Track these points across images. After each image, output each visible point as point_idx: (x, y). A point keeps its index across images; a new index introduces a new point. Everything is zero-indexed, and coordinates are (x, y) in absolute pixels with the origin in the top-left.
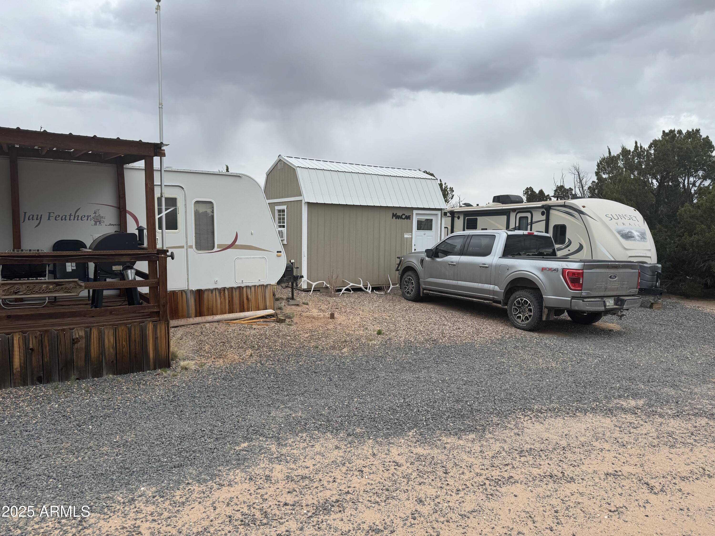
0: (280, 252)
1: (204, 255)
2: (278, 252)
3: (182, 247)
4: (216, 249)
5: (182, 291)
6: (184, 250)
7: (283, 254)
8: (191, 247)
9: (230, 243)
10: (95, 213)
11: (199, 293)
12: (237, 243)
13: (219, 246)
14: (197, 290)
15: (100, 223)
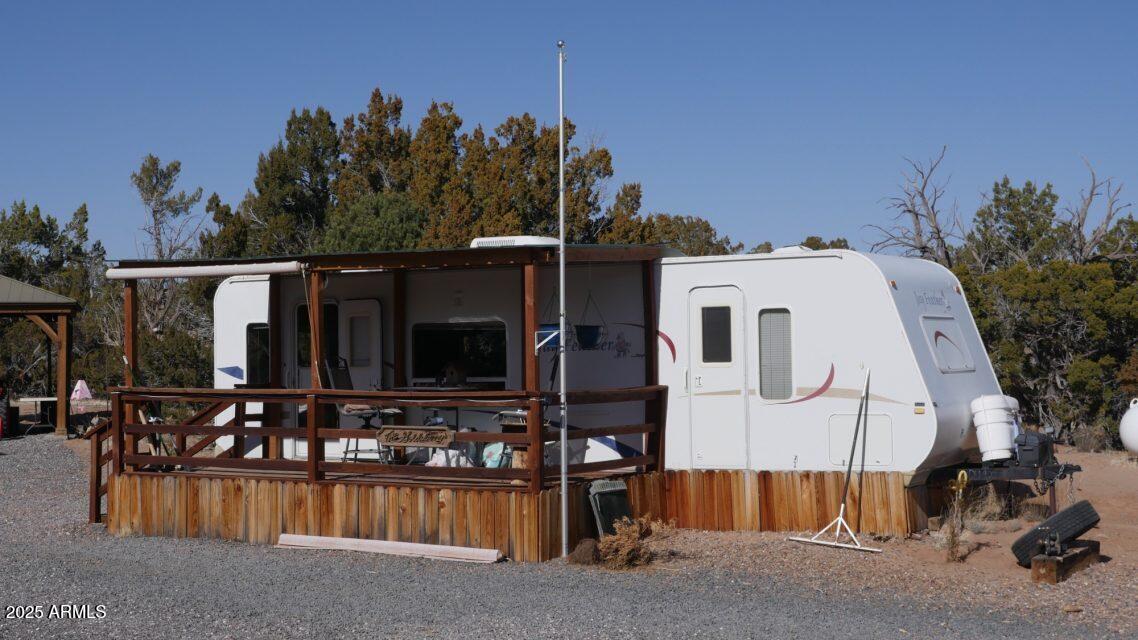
0: (922, 404)
1: (774, 409)
2: (917, 404)
3: (738, 392)
4: (795, 397)
5: (737, 472)
6: (740, 399)
7: (929, 408)
8: (752, 392)
9: (820, 384)
10: (619, 337)
11: (765, 477)
12: (833, 386)
13: (800, 391)
14: (762, 472)
15: (625, 354)
